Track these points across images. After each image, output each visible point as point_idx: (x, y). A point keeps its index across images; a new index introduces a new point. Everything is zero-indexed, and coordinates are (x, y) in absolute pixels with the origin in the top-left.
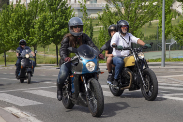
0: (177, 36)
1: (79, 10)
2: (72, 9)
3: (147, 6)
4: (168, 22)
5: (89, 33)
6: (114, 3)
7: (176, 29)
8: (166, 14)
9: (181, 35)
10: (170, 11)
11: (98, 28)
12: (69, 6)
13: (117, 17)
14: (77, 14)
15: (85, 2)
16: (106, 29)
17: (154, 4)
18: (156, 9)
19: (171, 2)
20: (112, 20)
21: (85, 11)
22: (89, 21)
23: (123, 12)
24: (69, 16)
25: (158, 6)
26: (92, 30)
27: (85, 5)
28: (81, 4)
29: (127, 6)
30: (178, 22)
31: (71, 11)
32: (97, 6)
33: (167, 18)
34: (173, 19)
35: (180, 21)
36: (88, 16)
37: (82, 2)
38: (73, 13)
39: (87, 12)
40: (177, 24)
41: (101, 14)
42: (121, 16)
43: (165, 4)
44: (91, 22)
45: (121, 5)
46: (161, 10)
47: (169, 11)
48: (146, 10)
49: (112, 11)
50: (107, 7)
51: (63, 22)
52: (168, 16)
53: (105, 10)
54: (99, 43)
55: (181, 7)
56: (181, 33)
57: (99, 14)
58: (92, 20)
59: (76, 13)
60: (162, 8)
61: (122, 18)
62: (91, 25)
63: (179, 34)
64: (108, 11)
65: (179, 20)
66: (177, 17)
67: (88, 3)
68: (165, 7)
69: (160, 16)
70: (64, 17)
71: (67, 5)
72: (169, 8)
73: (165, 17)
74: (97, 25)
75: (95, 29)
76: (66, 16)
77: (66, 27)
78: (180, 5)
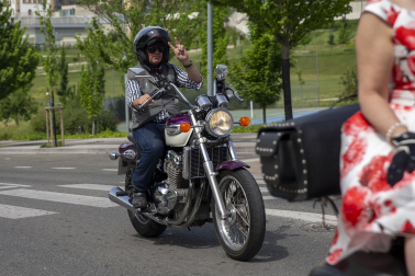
0: (237, 82)
1: (37, 29)
2: (22, 27)
3: (177, 21)
4: (220, 53)
5: (60, 77)
6: (109, 15)
7: (236, 67)
8: (214, 37)
9: (247, 80)
10: (224, 31)
11: (78, 67)
12: (16, 21)
13: (115, 45)
14: (32, 39)
15: (50, 13)
16: (95, 69)
17: (191, 17)
18: (195, 27)
19: (226, 12)
20: (106, 51)
21: (50, 32)
22: (59, 52)
23: (129, 33)
24: (15, 42)
25: (198, 21)
26: (66, 71)
27: (49, 20)
28: (42, 18)
29: (137, 21)
30: (241, 52)
31: (20, 33)
32: (75, 21)
33: (217, 44)
34: (230, 47)
35: (244, 51)
36: (57, 43)
37: (42, 14)
38: (24, 37)
39: (55, 34)
40: (238, 57)
41: (83, 37)
42: (124, 42)
43: (213, 16)
44: (63, 54)
45: (123, 19)
46: (206, 30)
47: (221, 31)
48: (174, 30)
49: (106, 33)
50: (95, 24)
51: (5, 56)
52: (219, 42)
53: (91, 30)
54: (79, 98)
55: (245, 22)
56: (246, 76)
57: (78, 39)
58: (65, 50)
59: (32, 36)
60: (206, 26)
61: (126, 45)
62: (63, 60)
63: (242, 78)
64: (98, 32)
65: (242, 48)
66: (238, 42)
67: (57, 15)
68: (213, 23)
69: (204, 40)
70: (6, 44)
71: (12, 19)
72: (220, 26)
73: (214, 43)
74: (75, 60)
75: (73, 68)
76: (10, 43)
77: (11, 66)
78: (243, 19)
